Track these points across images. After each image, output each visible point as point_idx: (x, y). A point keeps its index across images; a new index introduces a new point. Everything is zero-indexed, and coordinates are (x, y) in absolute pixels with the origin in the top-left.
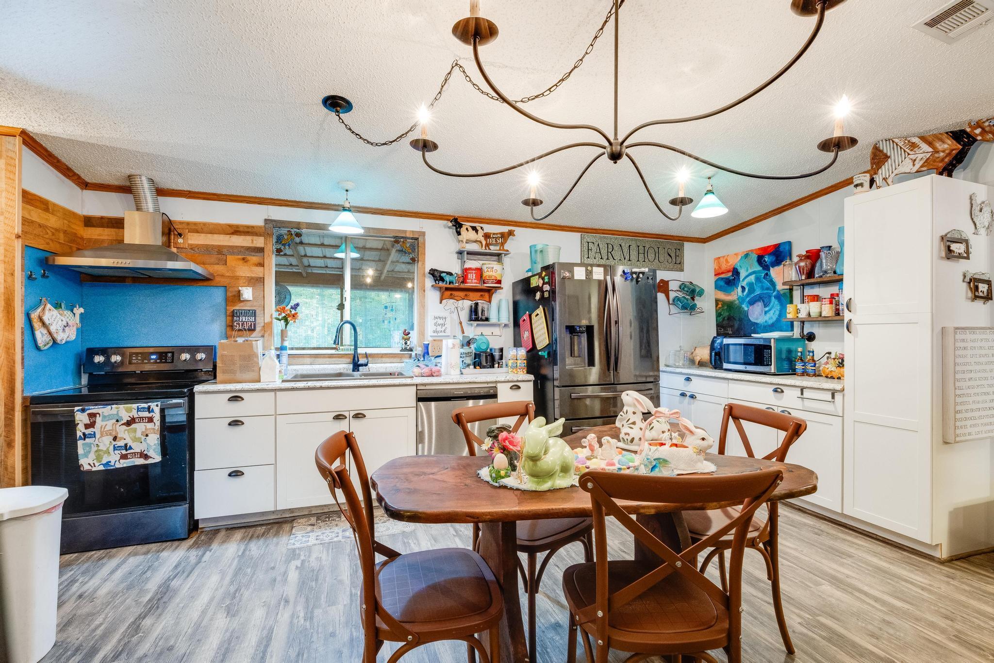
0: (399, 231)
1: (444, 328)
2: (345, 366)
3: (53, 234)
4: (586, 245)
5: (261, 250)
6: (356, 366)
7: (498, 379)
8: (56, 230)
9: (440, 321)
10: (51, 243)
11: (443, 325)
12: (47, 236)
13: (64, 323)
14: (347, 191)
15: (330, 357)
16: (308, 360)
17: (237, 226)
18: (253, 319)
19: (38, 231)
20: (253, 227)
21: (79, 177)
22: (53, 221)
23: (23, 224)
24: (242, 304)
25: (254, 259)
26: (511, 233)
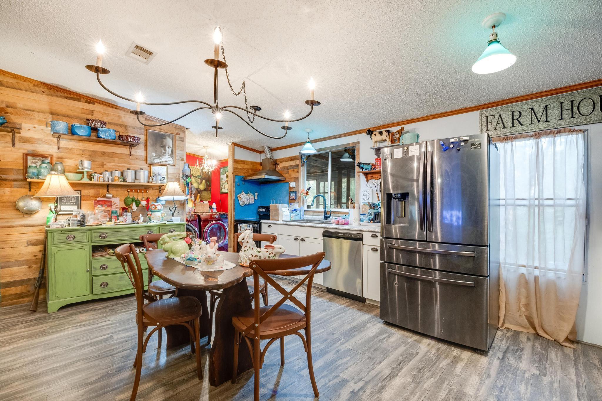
0: (346, 144)
1: (368, 197)
2: (321, 217)
3: (246, 170)
4: (484, 120)
5: (297, 166)
6: (326, 218)
7: (363, 229)
8: (248, 169)
9: (366, 193)
10: (245, 173)
11: (367, 195)
12: (244, 172)
13: (248, 198)
14: (308, 133)
15: (319, 213)
16: (311, 213)
17: (292, 157)
18: (294, 195)
19: (240, 170)
20: (295, 156)
21: (257, 151)
22: (246, 167)
23: (234, 169)
24: (293, 189)
25: (296, 170)
26: (402, 129)
